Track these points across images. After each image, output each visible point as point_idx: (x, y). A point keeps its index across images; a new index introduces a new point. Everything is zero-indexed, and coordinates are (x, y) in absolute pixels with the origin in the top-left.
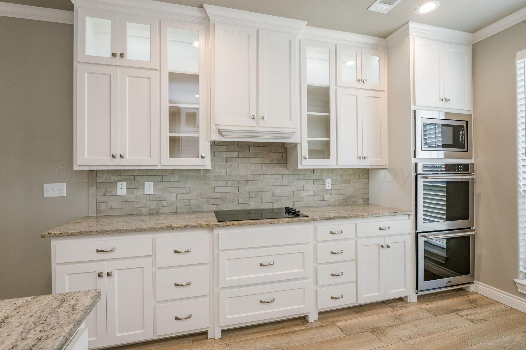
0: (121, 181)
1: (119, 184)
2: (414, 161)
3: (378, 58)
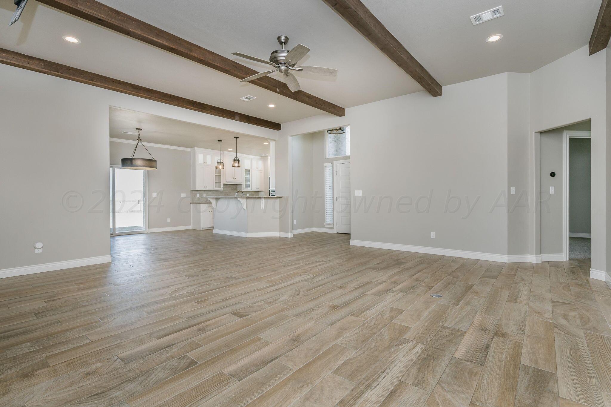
0: (198, 193)
1: (198, 194)
2: (269, 189)
3: (261, 162)
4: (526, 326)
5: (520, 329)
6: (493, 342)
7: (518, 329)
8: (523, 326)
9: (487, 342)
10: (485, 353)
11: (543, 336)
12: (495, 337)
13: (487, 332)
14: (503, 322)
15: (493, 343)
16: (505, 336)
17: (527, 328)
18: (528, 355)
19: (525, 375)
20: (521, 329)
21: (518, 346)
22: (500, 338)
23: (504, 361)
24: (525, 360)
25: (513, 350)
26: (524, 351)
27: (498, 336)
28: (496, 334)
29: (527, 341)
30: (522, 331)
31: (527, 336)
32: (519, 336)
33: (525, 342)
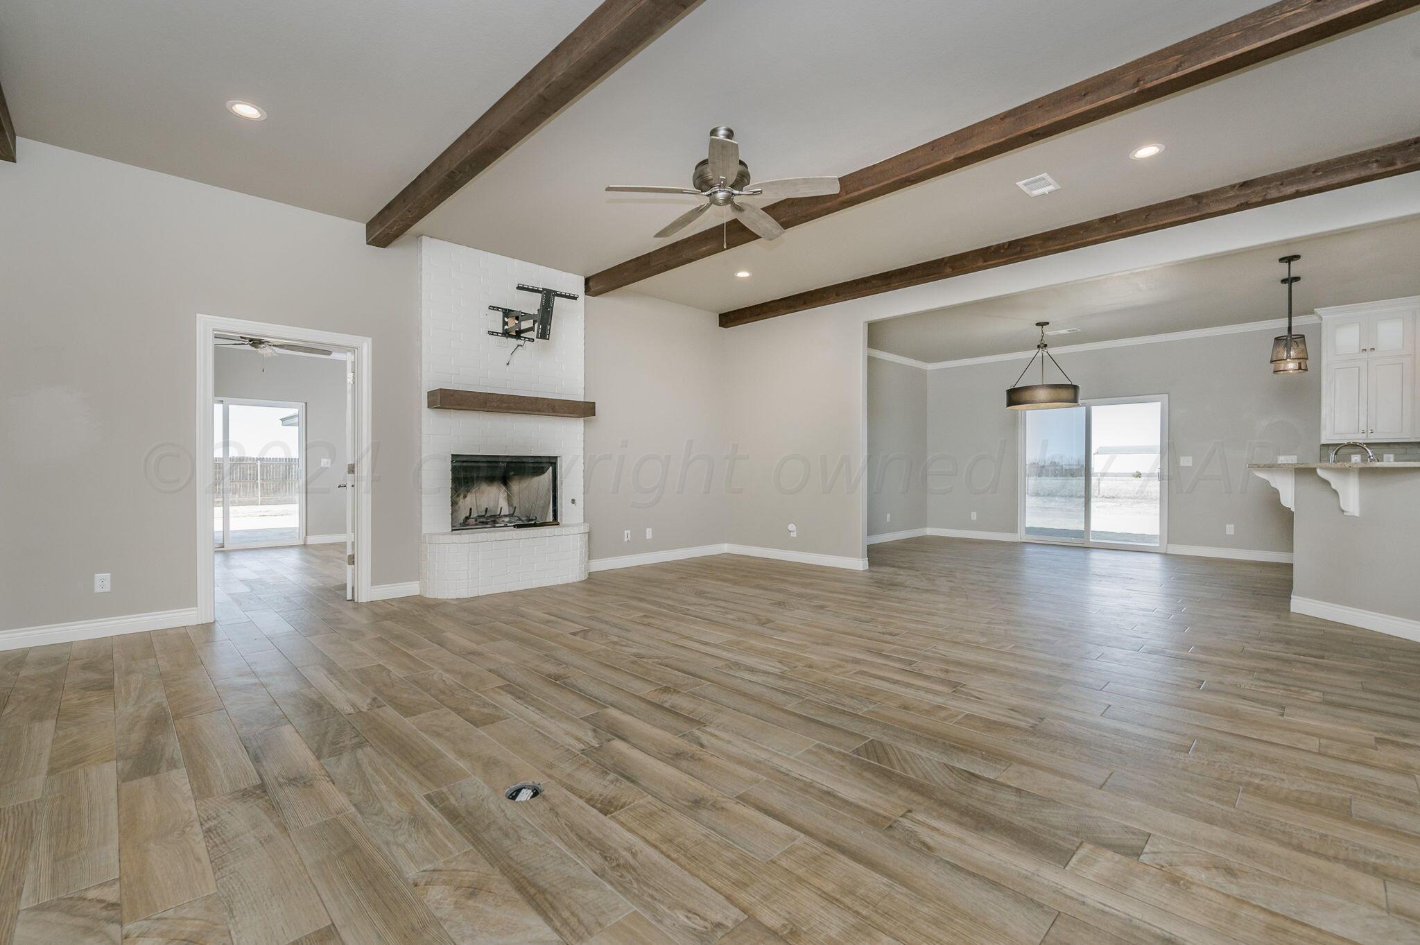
0: (1355, 453)
4: (208, 851)
5: (219, 831)
6: (255, 771)
7: (222, 828)
8: (217, 846)
9: (264, 763)
10: (251, 750)
11: (152, 845)
12: (259, 782)
13: (282, 780)
14: (271, 825)
15: (253, 768)
16: (240, 794)
17: (200, 846)
18: (176, 786)
19: (172, 758)
20: (214, 832)
21: (202, 790)
22: (246, 784)
23: (214, 756)
24: (180, 779)
25: (208, 779)
26: (188, 787)
27: (256, 787)
28: (263, 787)
29: (189, 811)
30: (209, 830)
31: (191, 822)
32: (211, 812)
33: (191, 806)
